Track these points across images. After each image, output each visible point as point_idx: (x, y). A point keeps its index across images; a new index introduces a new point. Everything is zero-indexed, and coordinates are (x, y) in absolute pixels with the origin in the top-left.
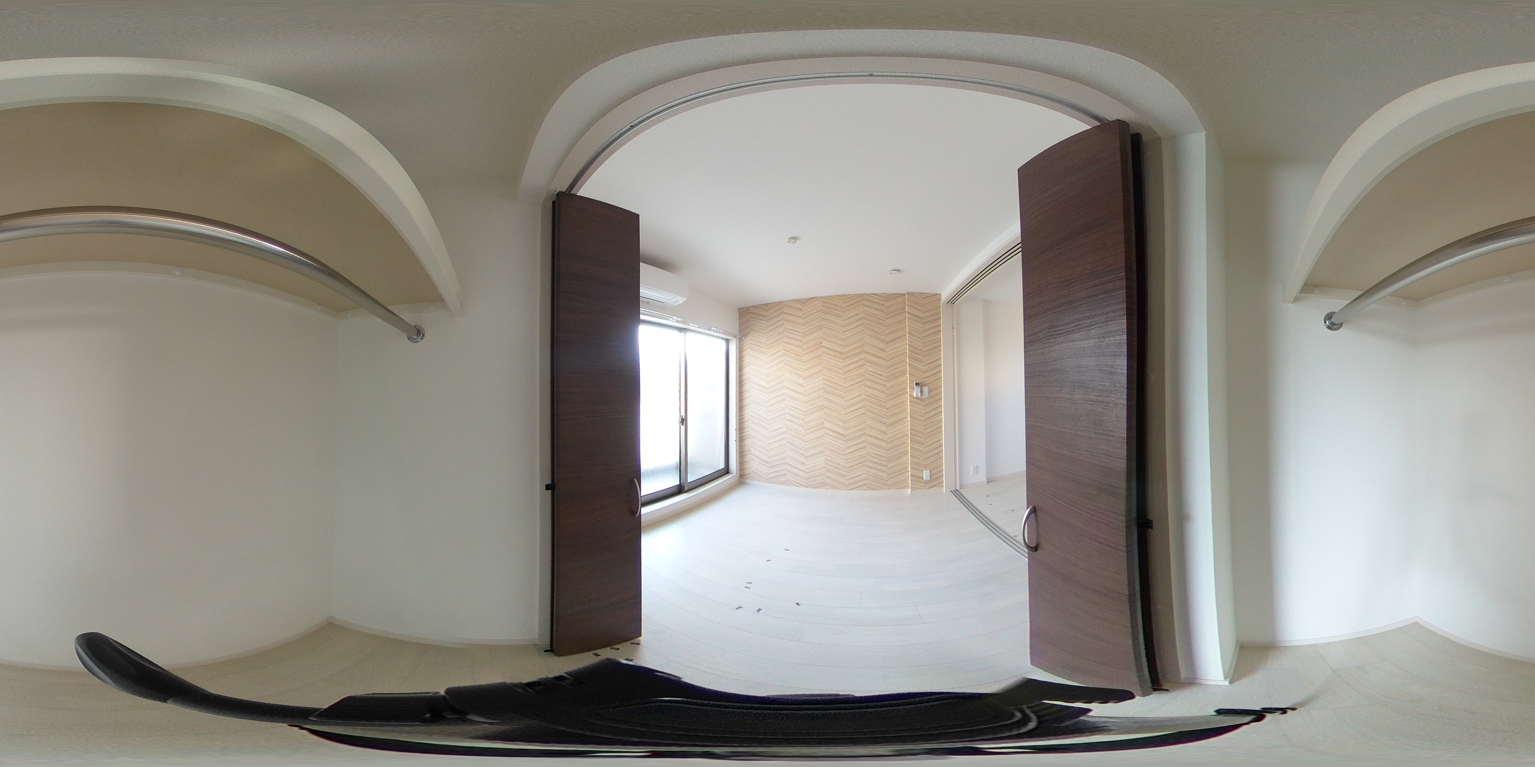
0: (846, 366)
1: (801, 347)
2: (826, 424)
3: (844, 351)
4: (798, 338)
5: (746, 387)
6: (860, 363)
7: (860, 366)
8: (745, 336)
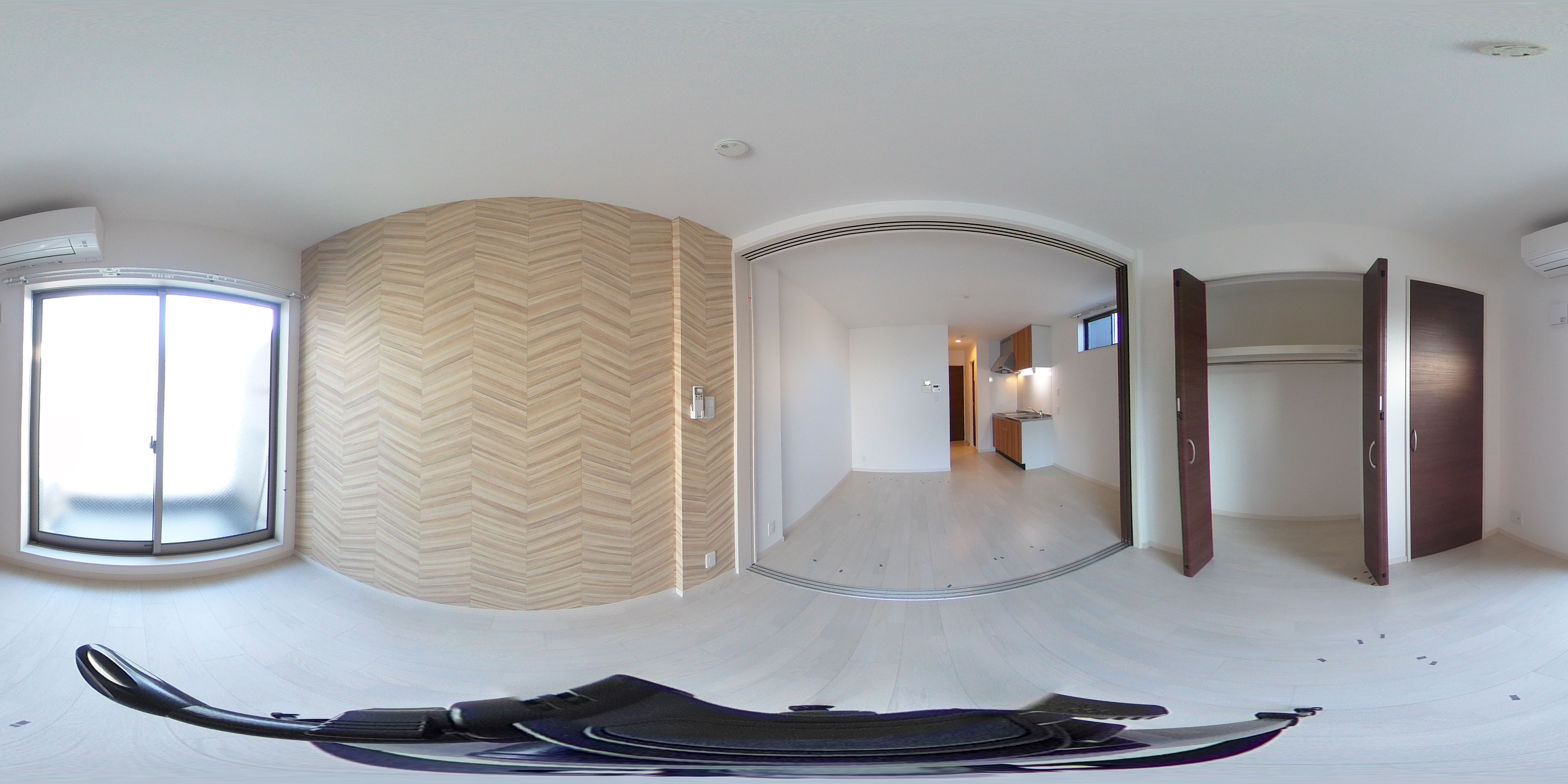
0: (532, 342)
1: (420, 299)
2: (477, 489)
3: (530, 304)
4: (415, 279)
5: (310, 392)
6: (570, 336)
7: (570, 343)
8: (310, 294)
